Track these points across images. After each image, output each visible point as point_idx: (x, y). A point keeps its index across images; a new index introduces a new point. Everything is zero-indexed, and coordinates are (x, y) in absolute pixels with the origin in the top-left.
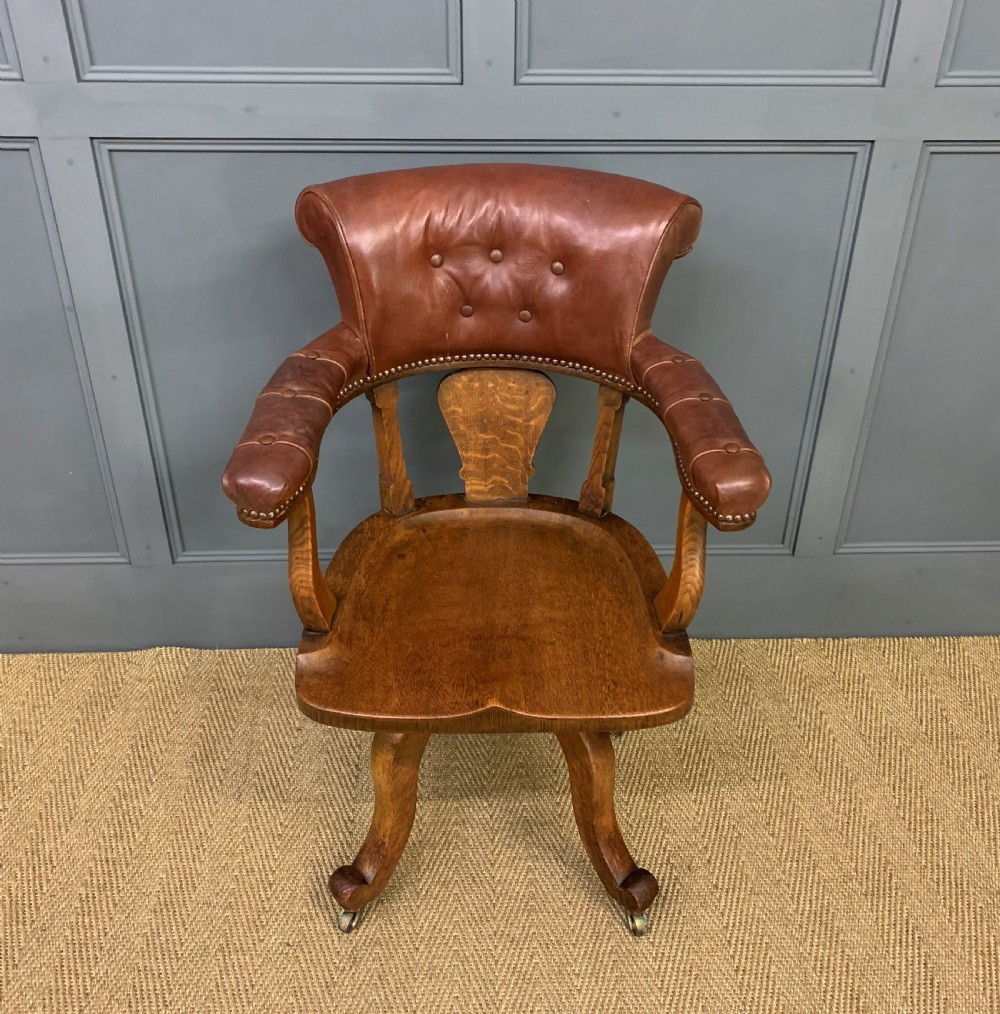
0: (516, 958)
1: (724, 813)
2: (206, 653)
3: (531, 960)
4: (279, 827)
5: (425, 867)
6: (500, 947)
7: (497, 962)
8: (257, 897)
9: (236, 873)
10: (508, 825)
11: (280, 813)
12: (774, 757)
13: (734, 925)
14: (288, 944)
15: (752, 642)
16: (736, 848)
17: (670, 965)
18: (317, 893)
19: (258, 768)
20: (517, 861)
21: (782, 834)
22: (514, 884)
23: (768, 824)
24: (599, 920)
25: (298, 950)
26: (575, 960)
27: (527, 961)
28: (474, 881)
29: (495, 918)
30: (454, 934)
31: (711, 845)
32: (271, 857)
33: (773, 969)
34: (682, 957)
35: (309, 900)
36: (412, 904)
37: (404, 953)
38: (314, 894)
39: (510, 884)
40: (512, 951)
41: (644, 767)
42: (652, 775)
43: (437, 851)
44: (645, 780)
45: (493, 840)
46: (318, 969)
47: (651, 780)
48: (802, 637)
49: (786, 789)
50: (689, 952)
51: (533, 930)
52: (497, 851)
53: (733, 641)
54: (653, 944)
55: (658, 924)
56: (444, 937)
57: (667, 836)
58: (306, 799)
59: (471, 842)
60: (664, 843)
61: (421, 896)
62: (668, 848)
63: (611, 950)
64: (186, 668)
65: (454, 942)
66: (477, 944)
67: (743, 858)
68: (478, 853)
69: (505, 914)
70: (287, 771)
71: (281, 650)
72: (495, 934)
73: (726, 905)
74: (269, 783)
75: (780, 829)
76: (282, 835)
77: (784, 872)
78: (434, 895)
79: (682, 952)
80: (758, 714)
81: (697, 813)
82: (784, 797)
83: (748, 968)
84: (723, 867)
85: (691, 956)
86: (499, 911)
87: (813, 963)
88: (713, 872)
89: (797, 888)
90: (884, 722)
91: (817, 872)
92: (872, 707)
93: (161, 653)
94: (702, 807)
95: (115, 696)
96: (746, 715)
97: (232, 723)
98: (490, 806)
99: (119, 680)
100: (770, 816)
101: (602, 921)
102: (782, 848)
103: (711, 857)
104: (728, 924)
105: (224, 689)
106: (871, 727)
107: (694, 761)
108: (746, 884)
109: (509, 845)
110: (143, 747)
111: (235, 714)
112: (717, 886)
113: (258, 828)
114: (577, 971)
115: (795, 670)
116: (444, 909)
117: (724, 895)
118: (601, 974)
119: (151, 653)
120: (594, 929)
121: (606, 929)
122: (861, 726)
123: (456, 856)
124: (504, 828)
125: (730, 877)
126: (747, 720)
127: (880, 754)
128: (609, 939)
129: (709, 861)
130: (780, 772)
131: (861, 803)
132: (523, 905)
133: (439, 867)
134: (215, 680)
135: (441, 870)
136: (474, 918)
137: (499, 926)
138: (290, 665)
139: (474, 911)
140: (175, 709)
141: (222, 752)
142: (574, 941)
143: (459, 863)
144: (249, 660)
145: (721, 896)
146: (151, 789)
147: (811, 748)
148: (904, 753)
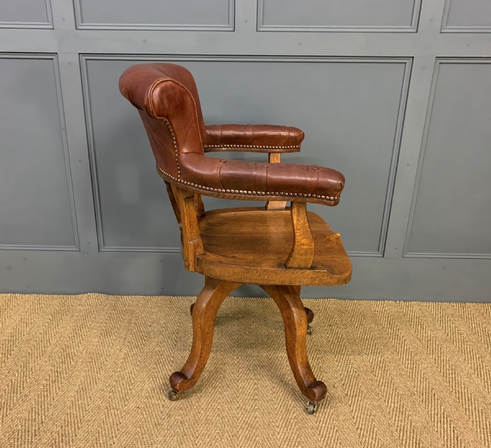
0: (248, 418)
1: (350, 366)
2: (111, 297)
3: (255, 419)
4: (138, 362)
5: (205, 380)
6: (240, 413)
7: (238, 420)
10: (246, 366)
11: (139, 357)
12: (375, 346)
13: (356, 410)
15: (365, 301)
16: (357, 380)
17: (324, 425)
19: (130, 340)
20: (249, 380)
21: (380, 375)
22: (248, 389)
23: (373, 371)
25: (143, 410)
26: (277, 421)
28: (228, 387)
29: (238, 402)
30: (218, 407)
31: (344, 379)
32: (133, 374)
33: (375, 429)
35: (150, 391)
36: (199, 394)
37: (193, 414)
38: (152, 388)
39: (246, 389)
40: (246, 415)
41: (312, 347)
44: (313, 352)
45: (238, 372)
46: (152, 418)
48: (389, 301)
49: (381, 358)
51: (256, 407)
52: (240, 376)
53: (356, 301)
59: (228, 372)
63: (295, 418)
64: (101, 302)
65: (218, 410)
66: (229, 411)
67: (360, 384)
68: (231, 376)
69: (243, 401)
70: (143, 341)
71: (145, 297)
72: (238, 408)
73: (352, 402)
74: (134, 345)
75: (378, 374)
76: (138, 365)
77: (380, 391)
78: (209, 391)
79: (330, 420)
80: (367, 329)
81: (338, 366)
82: (380, 361)
83: (363, 428)
84: (350, 387)
85: (334, 422)
86: (240, 399)
87: (396, 428)
88: (346, 389)
89: (387, 397)
90: (429, 334)
91: (397, 391)
92: (423, 328)
93: (90, 295)
94: (340, 363)
95: (68, 311)
96: (362, 329)
97: (120, 322)
98: (238, 358)
99: (70, 305)
100: (374, 368)
101: (290, 406)
102: (380, 381)
103: (344, 383)
104: (353, 410)
105: (117, 310)
106: (423, 336)
107: (336, 346)
108: (362, 394)
109: (246, 374)
110: (78, 330)
111: (121, 319)
112: (347, 395)
113: (128, 362)
114: (277, 425)
115: (385, 313)
116: (214, 397)
117: (351, 398)
118: (289, 427)
119: (86, 295)
120: (286, 409)
121: (292, 409)
122: (418, 335)
123: (220, 377)
124: (244, 367)
125: (354, 391)
126: (362, 331)
127: (428, 346)
128: (294, 413)
129: (343, 385)
130: (378, 351)
131: (419, 365)
132: (252, 398)
133: (212, 380)
134: (113, 307)
135: (213, 382)
136: (228, 401)
137: (240, 405)
138: (148, 302)
139: (228, 399)
140: (94, 317)
141: (114, 333)
142: (276, 413)
143: (222, 379)
144: (129, 300)
145: (349, 399)
146: (80, 346)
147: (393, 343)
148: (439, 347)
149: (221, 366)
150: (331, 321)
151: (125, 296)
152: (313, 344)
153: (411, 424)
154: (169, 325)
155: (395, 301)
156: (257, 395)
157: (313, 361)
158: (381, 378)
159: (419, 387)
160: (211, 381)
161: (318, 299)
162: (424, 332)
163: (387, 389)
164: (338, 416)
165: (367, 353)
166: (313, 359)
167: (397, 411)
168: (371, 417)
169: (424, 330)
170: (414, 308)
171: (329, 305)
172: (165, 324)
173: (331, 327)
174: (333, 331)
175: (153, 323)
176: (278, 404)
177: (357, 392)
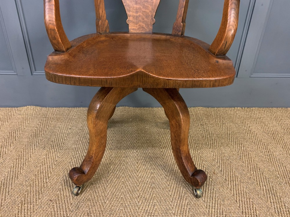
0: (147, 207)
1: (223, 155)
2: (44, 109)
3: (154, 207)
4: (57, 158)
5: (111, 171)
6: (141, 202)
7: (139, 208)
8: (42, 182)
9: (36, 173)
10: (143, 158)
11: (58, 153)
12: (237, 139)
13: (236, 195)
14: (51, 200)
15: (222, 108)
16: (230, 166)
17: (213, 210)
18: (67, 181)
19: (53, 140)
20: (147, 170)
21: (246, 162)
22: (146, 178)
23: (241, 159)
24: (181, 192)
25: (55, 203)
26: (173, 208)
27: (152, 208)
28: (130, 177)
29: (138, 191)
30: (122, 197)
31: (221, 166)
32: (51, 168)
33: (258, 212)
34: (218, 207)
35: (63, 183)
36: (105, 185)
37: (99, 204)
38: (66, 181)
39: (144, 178)
40: (145, 204)
41: (192, 141)
42: (195, 144)
43: (116, 166)
44: (193, 145)
45: (138, 163)
46: (62, 211)
47: (195, 145)
48: (238, 107)
49: (244, 148)
50: (220, 205)
51: (154, 195)
52: (139, 167)
53: (216, 108)
54: (204, 201)
55: (205, 194)
56: (117, 198)
57: (203, 162)
58: (68, 149)
59: (129, 163)
60: (203, 165)
61: (109, 182)
62: (205, 166)
63: (187, 204)
64: (36, 112)
65: (121, 200)
66: (131, 201)
67: (234, 170)
68: (132, 167)
69: (142, 189)
70: (64, 141)
71: (69, 108)
72: (138, 197)
73: (231, 187)
74: (56, 144)
75: (245, 160)
76: (57, 160)
77: (251, 175)
78: (114, 182)
79: (217, 205)
80: (228, 127)
81: (214, 155)
82: (244, 150)
83: (247, 212)
84: (227, 173)
85: (222, 207)
86: (140, 188)
87: (274, 210)
88: (224, 175)
89: (258, 181)
90: (271, 129)
91: (264, 175)
92: (266, 125)
93: (28, 107)
94: (215, 153)
95: (10, 119)
96: (224, 127)
97: (47, 126)
98: (137, 152)
99: (13, 115)
100: (241, 156)
101: (182, 193)
102: (248, 167)
103: (221, 169)
104: (234, 194)
105: (47, 118)
106: (268, 131)
107: (209, 140)
108: (237, 179)
109: (144, 164)
110: (14, 133)
111: (49, 124)
112: (226, 179)
113: (49, 158)
114: (174, 213)
115: (237, 115)
116: (118, 187)
117: (230, 183)
118: (184, 214)
119: (25, 107)
120: (179, 195)
121: (184, 195)
122: (264, 130)
123: (123, 168)
124: (142, 159)
125: (230, 177)
126: (225, 128)
127: (274, 138)
128: (186, 199)
129: (221, 171)
130: (240, 143)
131: (273, 153)
132: (150, 186)
133: (117, 171)
134: (45, 115)
135: (117, 173)
136: (130, 191)
137: (140, 194)
138: (71, 112)
139: (130, 188)
140: (29, 123)
141: (42, 135)
142: (171, 200)
143: (125, 170)
144: (57, 110)
145: (229, 184)
146: (12, 145)
147: (249, 136)
148: (282, 138)
149: (124, 159)
150: (202, 122)
151: (54, 108)
152: (192, 139)
153: (285, 205)
154: (85, 127)
155: (242, 108)
156: (154, 183)
157: (194, 152)
158: (248, 164)
159: (279, 171)
160: (116, 173)
161: (191, 107)
162: (267, 128)
163: (256, 173)
164: (223, 201)
165: (233, 144)
166: (194, 150)
167: (269, 193)
168: (251, 200)
169: (267, 126)
170: (255, 112)
171: (199, 111)
172: (82, 127)
173: (203, 126)
174: (205, 128)
175: (73, 126)
176: (172, 191)
177: (233, 177)
